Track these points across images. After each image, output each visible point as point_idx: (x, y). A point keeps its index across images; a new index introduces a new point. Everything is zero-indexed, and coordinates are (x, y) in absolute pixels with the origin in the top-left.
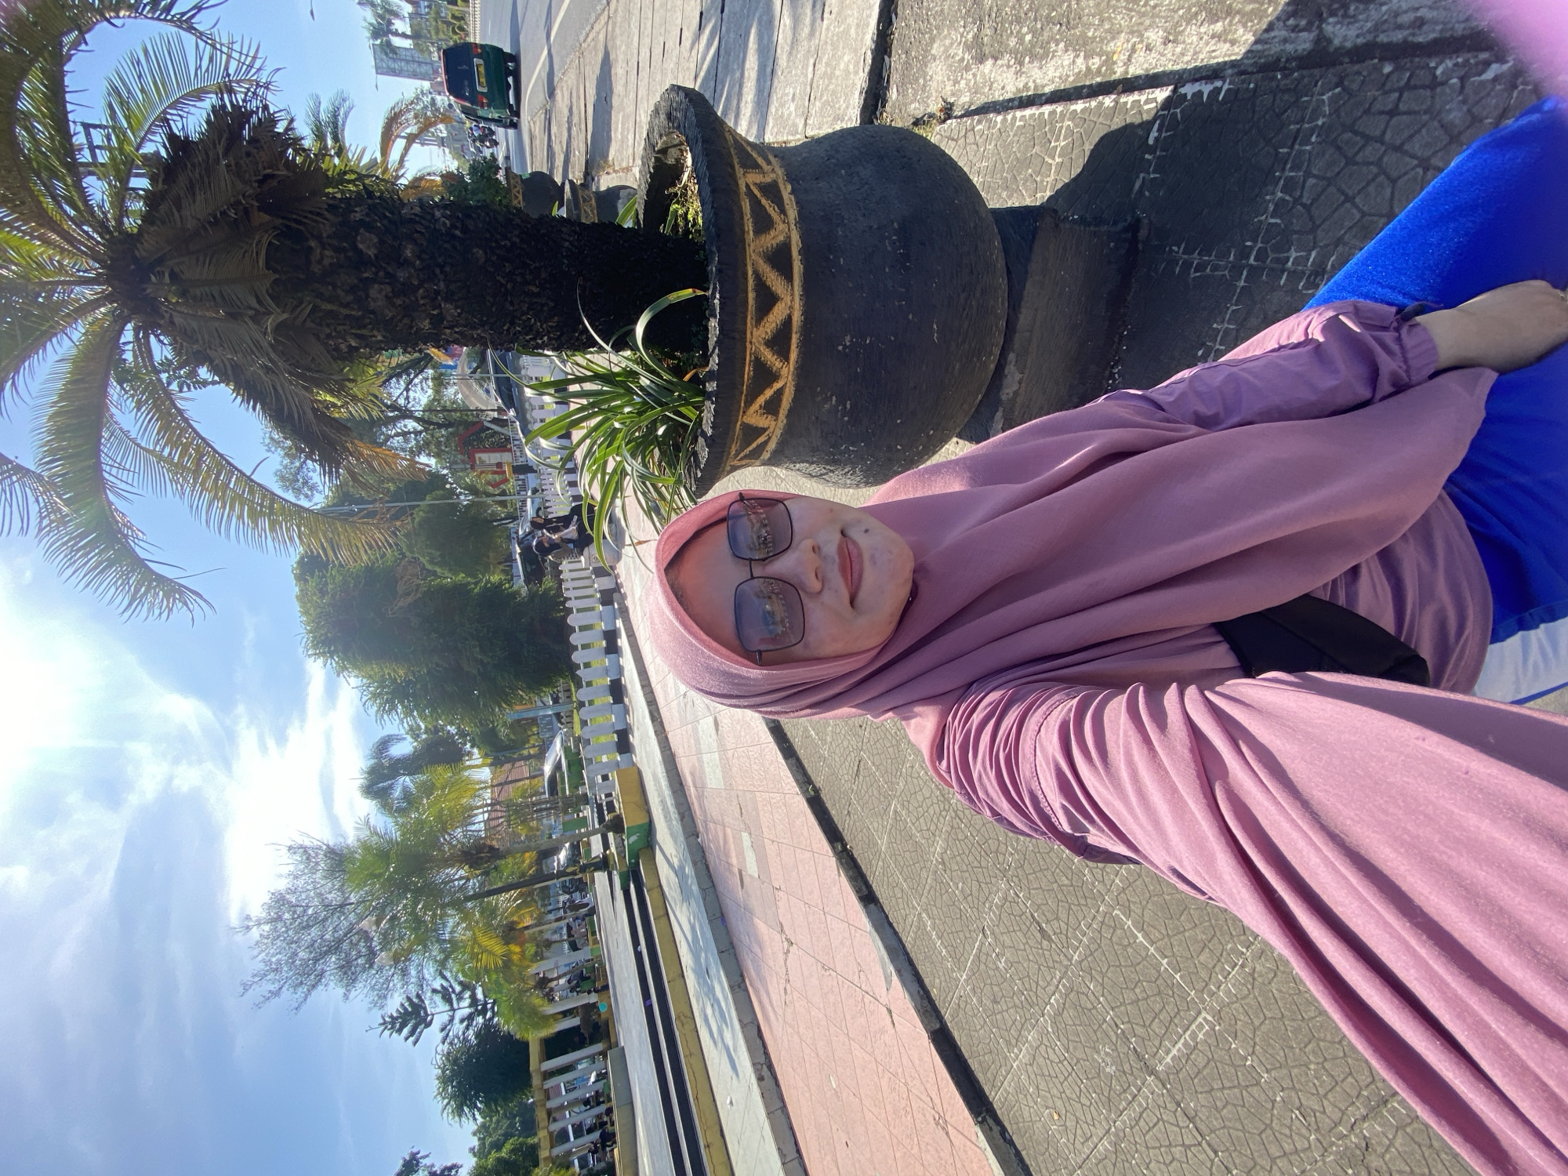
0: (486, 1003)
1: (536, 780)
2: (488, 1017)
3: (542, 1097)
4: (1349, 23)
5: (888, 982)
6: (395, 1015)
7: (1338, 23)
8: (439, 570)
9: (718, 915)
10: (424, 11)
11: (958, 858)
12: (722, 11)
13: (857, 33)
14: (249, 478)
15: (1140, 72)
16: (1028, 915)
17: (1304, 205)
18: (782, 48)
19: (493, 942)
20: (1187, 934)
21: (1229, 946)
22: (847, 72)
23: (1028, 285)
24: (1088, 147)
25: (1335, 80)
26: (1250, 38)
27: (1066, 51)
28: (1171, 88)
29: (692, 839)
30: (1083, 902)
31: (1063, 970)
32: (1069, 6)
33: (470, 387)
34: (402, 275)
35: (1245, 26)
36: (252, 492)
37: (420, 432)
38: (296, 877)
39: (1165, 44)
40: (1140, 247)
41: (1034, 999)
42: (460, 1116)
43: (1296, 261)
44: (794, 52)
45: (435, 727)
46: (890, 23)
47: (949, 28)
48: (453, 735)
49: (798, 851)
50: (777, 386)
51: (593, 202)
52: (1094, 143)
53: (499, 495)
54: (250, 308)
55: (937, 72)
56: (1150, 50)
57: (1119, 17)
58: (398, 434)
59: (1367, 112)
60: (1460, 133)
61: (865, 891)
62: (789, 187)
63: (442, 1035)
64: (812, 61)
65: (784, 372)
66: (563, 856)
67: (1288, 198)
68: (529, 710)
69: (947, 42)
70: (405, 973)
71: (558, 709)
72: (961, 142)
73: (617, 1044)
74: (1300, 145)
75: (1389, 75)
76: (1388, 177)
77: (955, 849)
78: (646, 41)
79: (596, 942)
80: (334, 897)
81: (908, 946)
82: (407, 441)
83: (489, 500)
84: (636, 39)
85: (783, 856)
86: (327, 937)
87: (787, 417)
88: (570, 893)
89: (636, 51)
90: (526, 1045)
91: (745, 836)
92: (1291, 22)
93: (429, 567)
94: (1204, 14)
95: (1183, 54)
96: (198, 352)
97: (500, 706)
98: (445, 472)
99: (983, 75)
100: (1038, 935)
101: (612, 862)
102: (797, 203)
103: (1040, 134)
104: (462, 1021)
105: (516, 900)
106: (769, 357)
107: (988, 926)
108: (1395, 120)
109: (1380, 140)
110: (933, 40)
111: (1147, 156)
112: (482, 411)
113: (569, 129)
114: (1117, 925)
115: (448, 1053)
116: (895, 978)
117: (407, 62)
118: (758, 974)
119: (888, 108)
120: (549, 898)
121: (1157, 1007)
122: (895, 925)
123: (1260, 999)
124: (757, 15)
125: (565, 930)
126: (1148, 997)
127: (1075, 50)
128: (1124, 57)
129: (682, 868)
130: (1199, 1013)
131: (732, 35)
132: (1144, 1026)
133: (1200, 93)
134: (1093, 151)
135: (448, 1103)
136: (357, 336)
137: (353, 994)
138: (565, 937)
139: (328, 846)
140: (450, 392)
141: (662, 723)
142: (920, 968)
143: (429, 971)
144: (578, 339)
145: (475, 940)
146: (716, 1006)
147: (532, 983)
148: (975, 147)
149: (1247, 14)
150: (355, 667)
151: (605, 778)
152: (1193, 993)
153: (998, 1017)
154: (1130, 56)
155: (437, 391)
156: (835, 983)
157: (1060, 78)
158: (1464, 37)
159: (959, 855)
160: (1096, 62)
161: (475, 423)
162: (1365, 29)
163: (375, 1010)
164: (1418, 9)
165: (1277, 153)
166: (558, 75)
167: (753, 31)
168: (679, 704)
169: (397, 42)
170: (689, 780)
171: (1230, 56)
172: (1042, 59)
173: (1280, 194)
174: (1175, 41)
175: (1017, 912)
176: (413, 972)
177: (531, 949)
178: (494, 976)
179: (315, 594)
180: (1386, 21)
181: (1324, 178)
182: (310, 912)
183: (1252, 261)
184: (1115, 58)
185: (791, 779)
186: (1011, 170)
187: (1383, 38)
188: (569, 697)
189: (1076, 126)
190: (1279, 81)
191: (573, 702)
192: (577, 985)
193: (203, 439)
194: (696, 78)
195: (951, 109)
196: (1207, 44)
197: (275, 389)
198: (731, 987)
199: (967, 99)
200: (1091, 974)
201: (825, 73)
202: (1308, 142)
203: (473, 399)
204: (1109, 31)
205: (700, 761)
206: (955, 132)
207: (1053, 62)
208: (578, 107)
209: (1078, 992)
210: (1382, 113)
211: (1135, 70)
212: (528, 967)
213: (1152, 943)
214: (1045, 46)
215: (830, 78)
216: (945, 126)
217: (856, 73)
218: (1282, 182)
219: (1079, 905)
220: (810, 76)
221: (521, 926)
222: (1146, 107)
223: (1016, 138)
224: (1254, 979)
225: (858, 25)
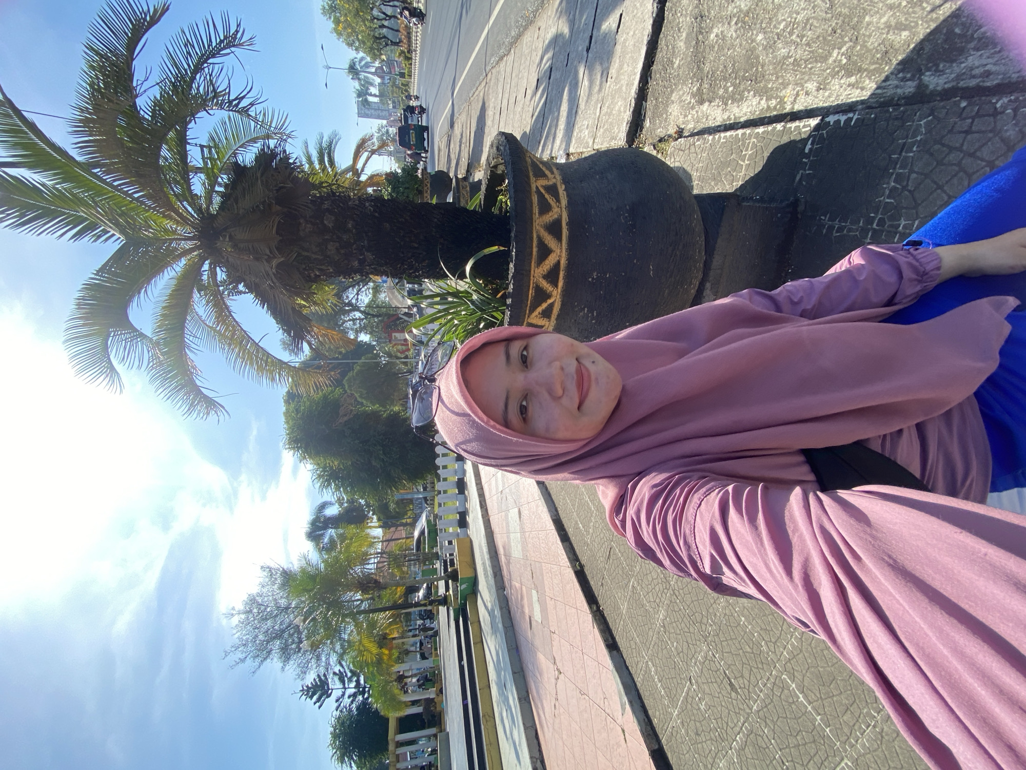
0: (365, 687)
1: (409, 540)
2: (366, 696)
3: (394, 759)
4: (940, 75)
5: (623, 709)
6: (310, 686)
7: (932, 75)
8: (364, 402)
9: (514, 646)
10: (387, 81)
11: (674, 624)
12: (550, 78)
13: (627, 89)
14: (257, 344)
15: (801, 108)
16: (722, 671)
17: (910, 191)
18: (583, 98)
19: (371, 645)
20: (835, 699)
21: (865, 711)
22: (619, 111)
23: (719, 241)
24: (766, 154)
25: (928, 112)
26: (874, 86)
27: (755, 96)
28: (820, 118)
29: (501, 591)
30: (760, 666)
31: (746, 716)
32: (757, 69)
33: (393, 293)
34: (345, 237)
35: (870, 78)
36: (258, 352)
37: (363, 319)
38: (263, 586)
39: (818, 90)
40: (799, 216)
41: (725, 736)
42: (342, 763)
43: (905, 227)
44: (589, 101)
45: (352, 499)
46: (647, 83)
47: (682, 84)
48: (363, 506)
49: (567, 607)
50: (550, 301)
51: (468, 189)
52: (770, 152)
53: (404, 358)
54: (266, 255)
55: (674, 110)
56: (808, 95)
57: (788, 75)
58: (350, 320)
59: (951, 131)
60: (1015, 145)
61: (611, 641)
62: (563, 187)
63: (336, 704)
64: (599, 106)
65: (555, 293)
66: (421, 593)
67: (898, 186)
68: (408, 493)
69: (681, 93)
70: (318, 658)
71: (426, 494)
72: (687, 152)
73: (445, 730)
74: (906, 152)
75: (965, 108)
76: (965, 172)
77: (672, 618)
78: (506, 95)
79: (437, 655)
80: (283, 602)
81: (639, 685)
82: (354, 324)
83: (398, 361)
84: (500, 95)
85: (558, 610)
86: (276, 627)
87: (557, 319)
88: (424, 620)
89: (500, 102)
90: (388, 720)
91: (534, 592)
92: (901, 75)
93: (359, 400)
94: (843, 72)
95: (829, 97)
96: (239, 277)
97: (391, 490)
98: (375, 343)
99: (702, 112)
100: (729, 688)
101: (449, 601)
102: (567, 196)
103: (736, 147)
104: (349, 697)
105: (389, 619)
106: (545, 285)
107: (694, 676)
108: (969, 137)
109: (960, 149)
110: (672, 92)
111: (804, 160)
112: (399, 308)
113: (460, 146)
114: (784, 687)
115: (339, 717)
116: (628, 707)
117: (375, 110)
118: (538, 692)
119: (644, 132)
120: (410, 620)
121: (813, 752)
122: (630, 668)
123: (886, 753)
124: (569, 80)
125: (418, 644)
126: (806, 743)
127: (760, 96)
128: (792, 99)
129: (493, 610)
130: (842, 759)
131: (554, 92)
132: (803, 765)
133: (838, 121)
134: (769, 157)
135: (336, 753)
136: (320, 270)
137: (287, 668)
138: (418, 650)
139: (283, 569)
140: (382, 296)
141: (487, 510)
142: (646, 702)
143: (334, 659)
144: (438, 273)
145: (360, 641)
146: (509, 711)
147: (394, 677)
148: (695, 155)
149: (871, 71)
150: (310, 457)
151: (450, 543)
152: (838, 744)
153: (700, 746)
154: (795, 98)
155: (374, 295)
156: (588, 705)
157: (750, 112)
158: (1017, 83)
159: (675, 622)
160: (773, 103)
161: (393, 315)
162: (950, 78)
163: (298, 680)
164: (986, 65)
165: (890, 157)
166: (456, 115)
167: (566, 89)
168: (498, 498)
169: (371, 99)
170: (501, 551)
171: (860, 97)
172: (739, 101)
173: (893, 184)
174: (824, 89)
175: (714, 669)
176: (324, 659)
177: (396, 654)
178: (371, 669)
179: (293, 412)
180: (964, 73)
181: (922, 174)
182: (268, 610)
183: (875, 226)
184: (786, 99)
185: (565, 556)
186: (717, 168)
187: (962, 84)
188: (433, 487)
189: (758, 142)
190: (891, 113)
191: (435, 491)
192: (423, 684)
193: (237, 322)
194: (532, 116)
195: (682, 132)
196: (845, 90)
197: (274, 296)
198: (519, 699)
199: (692, 126)
200: (766, 722)
201: (607, 112)
202: (911, 151)
203: (395, 301)
204: (782, 84)
205: (508, 537)
206: (683, 146)
207: (746, 103)
208: (466, 133)
209: (756, 735)
210: (960, 132)
211: (798, 107)
212: (393, 666)
213: (810, 703)
214: (741, 94)
215: (609, 115)
216: (677, 142)
217: (625, 112)
218: (894, 176)
219: (758, 668)
220: (598, 114)
221: (391, 636)
222: (803, 130)
223: (721, 150)
224: (882, 737)
225: (627, 84)
